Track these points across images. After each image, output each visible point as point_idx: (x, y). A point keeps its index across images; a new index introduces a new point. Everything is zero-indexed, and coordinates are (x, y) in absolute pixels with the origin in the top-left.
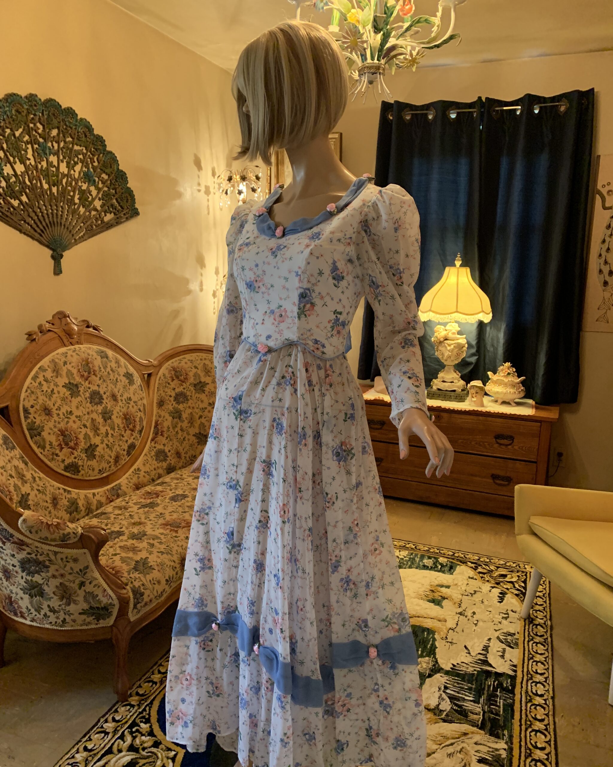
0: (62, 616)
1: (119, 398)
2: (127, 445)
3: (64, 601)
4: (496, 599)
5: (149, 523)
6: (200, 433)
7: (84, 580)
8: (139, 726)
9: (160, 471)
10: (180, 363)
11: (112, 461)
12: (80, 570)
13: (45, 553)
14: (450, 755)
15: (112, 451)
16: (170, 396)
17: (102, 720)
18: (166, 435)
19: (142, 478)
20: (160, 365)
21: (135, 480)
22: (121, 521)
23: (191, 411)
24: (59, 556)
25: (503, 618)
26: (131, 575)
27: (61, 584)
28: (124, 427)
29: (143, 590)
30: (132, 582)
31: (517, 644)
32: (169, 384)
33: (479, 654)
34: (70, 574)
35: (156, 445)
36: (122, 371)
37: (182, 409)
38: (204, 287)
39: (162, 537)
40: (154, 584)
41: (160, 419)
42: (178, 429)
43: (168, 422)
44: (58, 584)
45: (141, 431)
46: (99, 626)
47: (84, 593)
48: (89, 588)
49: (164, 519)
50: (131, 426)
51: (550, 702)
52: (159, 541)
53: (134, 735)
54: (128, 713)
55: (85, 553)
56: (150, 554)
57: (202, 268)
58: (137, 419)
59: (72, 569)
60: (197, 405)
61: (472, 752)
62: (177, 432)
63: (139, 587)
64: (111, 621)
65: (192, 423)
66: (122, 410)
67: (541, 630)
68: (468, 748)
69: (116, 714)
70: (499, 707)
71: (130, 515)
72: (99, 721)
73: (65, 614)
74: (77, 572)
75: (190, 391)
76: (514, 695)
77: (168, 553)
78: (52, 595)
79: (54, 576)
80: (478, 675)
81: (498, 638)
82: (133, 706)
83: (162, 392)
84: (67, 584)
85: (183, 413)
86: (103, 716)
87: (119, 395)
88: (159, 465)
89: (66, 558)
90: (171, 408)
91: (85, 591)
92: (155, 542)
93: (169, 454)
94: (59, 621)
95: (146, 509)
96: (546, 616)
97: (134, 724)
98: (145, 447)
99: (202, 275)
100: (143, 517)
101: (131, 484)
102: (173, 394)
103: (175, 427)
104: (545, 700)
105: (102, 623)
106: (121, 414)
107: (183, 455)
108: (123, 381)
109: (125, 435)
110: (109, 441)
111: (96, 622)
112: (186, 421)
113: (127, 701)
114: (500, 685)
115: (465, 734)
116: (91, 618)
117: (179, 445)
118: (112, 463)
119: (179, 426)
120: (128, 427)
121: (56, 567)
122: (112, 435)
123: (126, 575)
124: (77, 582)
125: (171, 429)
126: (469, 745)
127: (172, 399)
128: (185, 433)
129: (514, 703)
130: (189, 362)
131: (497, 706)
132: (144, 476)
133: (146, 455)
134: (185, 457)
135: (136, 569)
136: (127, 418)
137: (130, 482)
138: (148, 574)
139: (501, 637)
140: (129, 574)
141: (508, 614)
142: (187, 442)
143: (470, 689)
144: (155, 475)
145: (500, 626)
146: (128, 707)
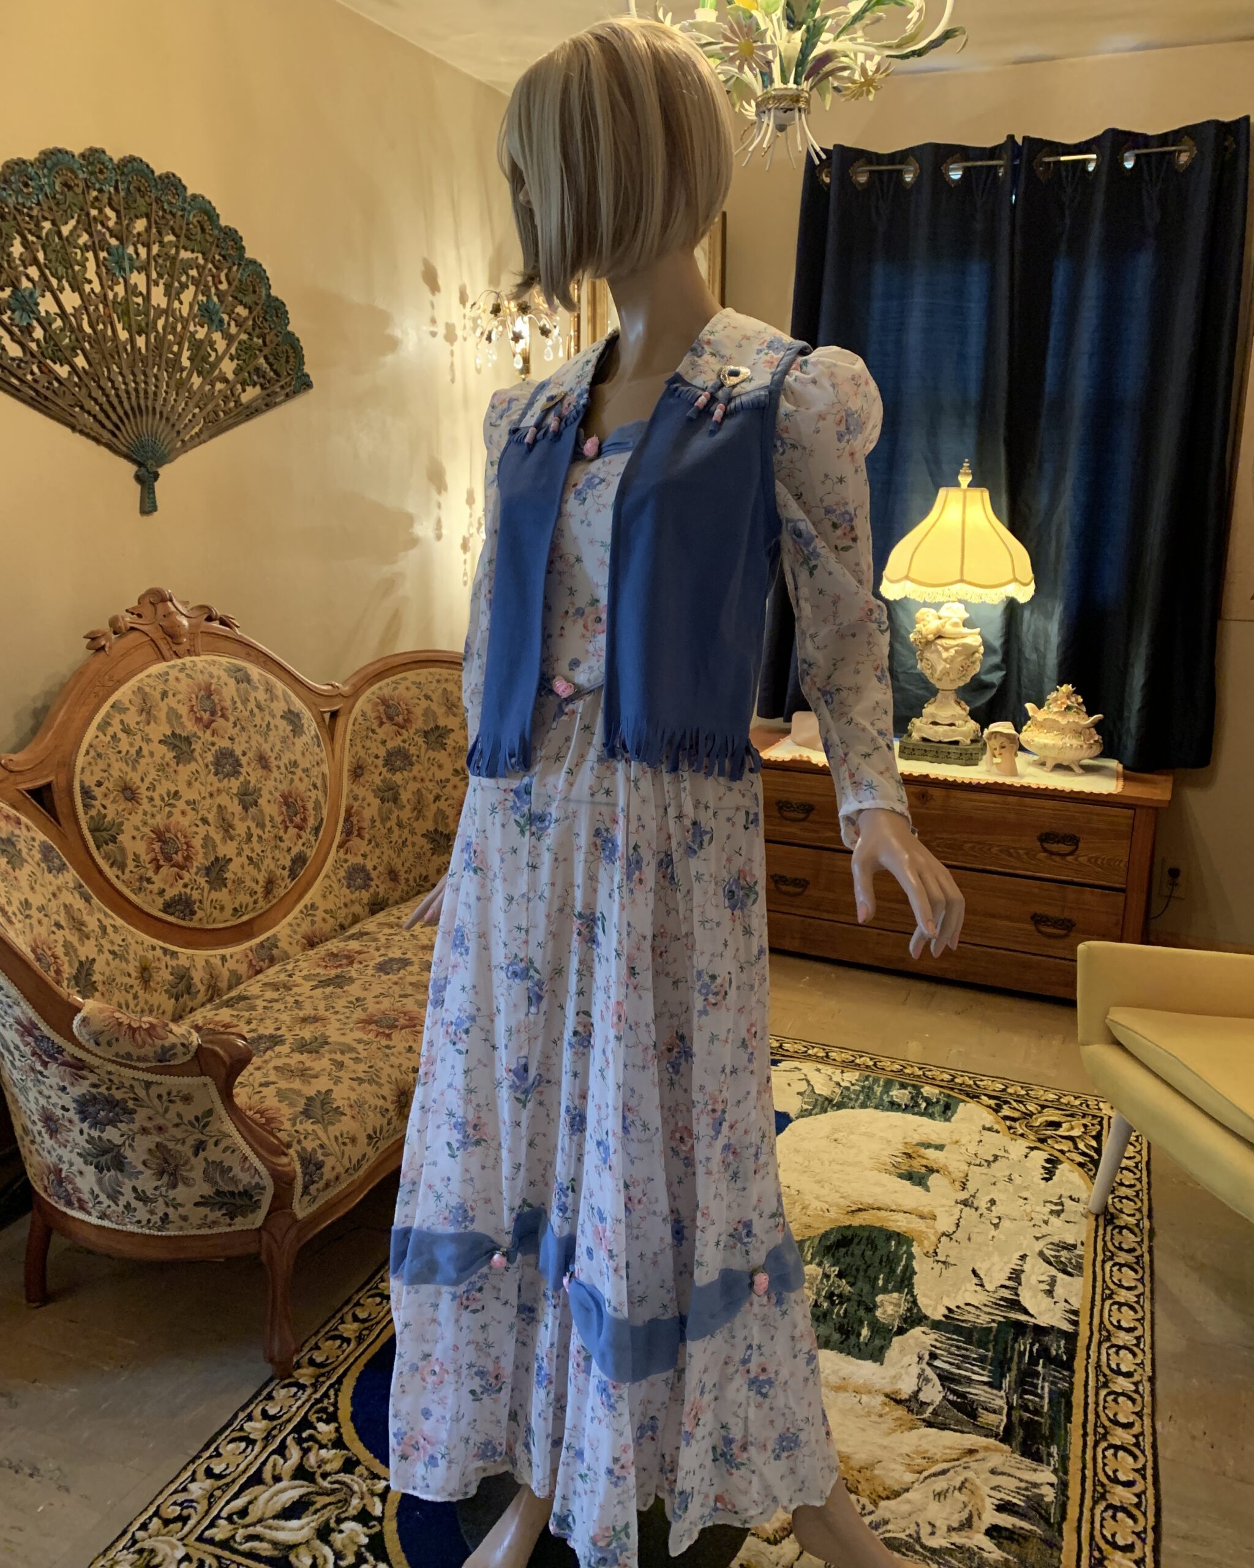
0: (160, 1208)
1: (274, 763)
2: (289, 858)
3: (165, 1178)
4: (1039, 1173)
5: (333, 1018)
6: (436, 831)
7: (204, 1138)
8: (315, 1428)
9: (357, 909)
10: (395, 689)
11: (260, 890)
12: (197, 1119)
13: (127, 1085)
14: (939, 1494)
15: (260, 870)
16: (377, 757)
17: (242, 1415)
18: (367, 836)
19: (319, 924)
20: (356, 693)
21: (305, 927)
22: (277, 1015)
23: (418, 785)
24: (154, 1091)
25: (1052, 1212)
26: (298, 1127)
27: (158, 1145)
28: (284, 821)
29: (321, 1158)
30: (299, 1142)
31: (1079, 1267)
32: (373, 731)
33: (1003, 1286)
34: (177, 1125)
35: (348, 856)
36: (279, 707)
37: (399, 782)
38: (444, 531)
39: (360, 1047)
40: (344, 1144)
41: (356, 804)
42: (392, 823)
43: (371, 808)
44: (153, 1146)
45: (317, 830)
46: (233, 1228)
47: (204, 1164)
48: (213, 1153)
49: (365, 1010)
50: (297, 819)
51: (1145, 1388)
52: (354, 1055)
53: (305, 1445)
54: (292, 1401)
55: (205, 1085)
56: (335, 1084)
57: (439, 493)
58: (310, 805)
59: (179, 1116)
60: (430, 773)
61: (986, 1490)
62: (390, 830)
63: (314, 1150)
64: (257, 1219)
65: (420, 811)
66: (279, 786)
67: (1129, 1239)
68: (978, 1482)
69: (271, 1404)
70: (1041, 1397)
71: (296, 1002)
72: (235, 1416)
73: (167, 1205)
74: (190, 1123)
75: (417, 747)
76: (1072, 1371)
77: (371, 1082)
78: (141, 1168)
79: (144, 1131)
80: (998, 1330)
81: (1041, 1254)
82: (302, 1387)
83: (359, 748)
84: (171, 1145)
85: (401, 791)
86: (243, 1409)
87: (273, 755)
88: (353, 897)
89: (169, 1094)
90: (378, 780)
91: (206, 1159)
92: (346, 1059)
93: (374, 874)
94: (155, 1219)
95: (329, 990)
96: (1140, 1210)
97: (305, 1424)
98: (325, 861)
99: (439, 506)
100: (322, 1005)
101: (298, 937)
102: (382, 753)
103: (385, 819)
104: (1136, 1384)
105: (241, 1224)
106: (277, 794)
107: (403, 876)
108: (281, 728)
109: (285, 837)
110: (253, 850)
111: (228, 1221)
112: (408, 807)
113: (291, 1376)
114: (1044, 1352)
115: (971, 1452)
116: (219, 1214)
117: (394, 856)
118: (260, 895)
119: (394, 817)
120: (291, 821)
121: (151, 1112)
122: (260, 837)
123: (287, 1125)
124: (190, 1141)
125: (378, 824)
126: (977, 1474)
127: (380, 762)
128: (406, 831)
129: (1071, 1389)
130: (413, 687)
131: (1036, 1395)
132: (324, 920)
133: (327, 876)
134: (407, 880)
135: (306, 1113)
136: (290, 804)
137: (295, 932)
138: (333, 1124)
139: (1048, 1253)
140: (294, 1125)
141: (1062, 1204)
142: (410, 848)
143: (982, 1359)
144: (346, 918)
145: (1045, 1230)
146: (294, 1390)
